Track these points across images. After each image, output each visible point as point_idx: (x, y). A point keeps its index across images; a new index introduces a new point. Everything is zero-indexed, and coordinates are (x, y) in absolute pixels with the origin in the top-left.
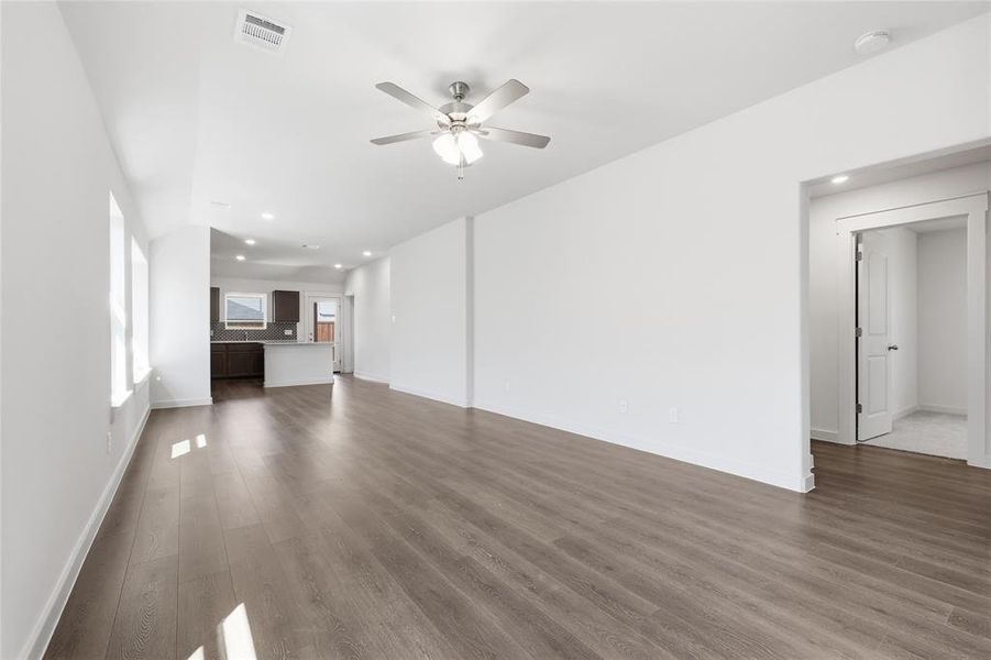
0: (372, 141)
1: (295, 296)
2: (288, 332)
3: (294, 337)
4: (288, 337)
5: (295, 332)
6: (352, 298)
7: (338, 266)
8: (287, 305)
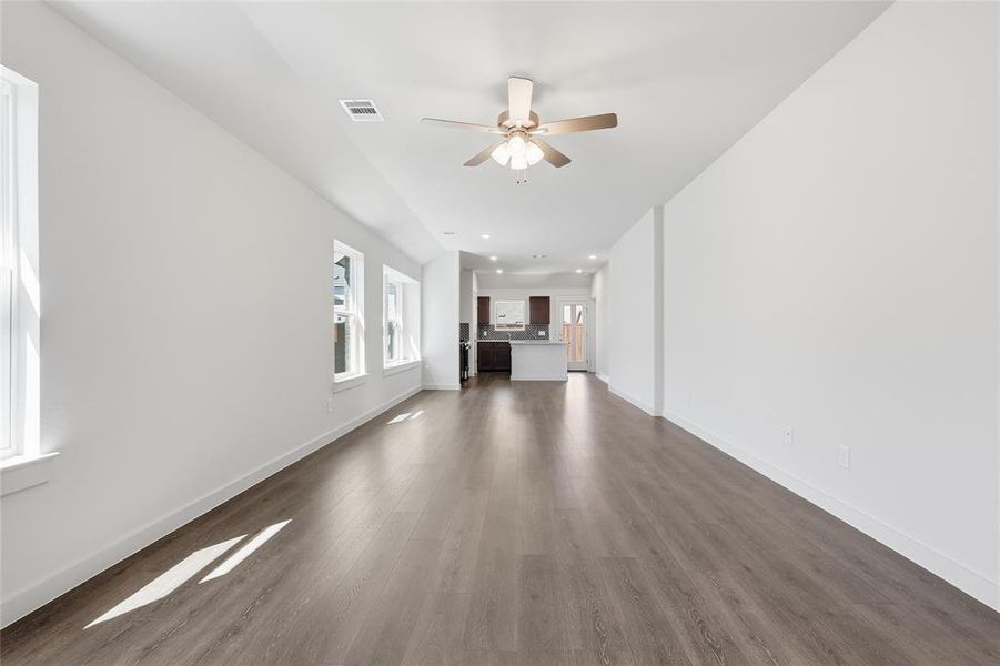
0: (465, 165)
1: (546, 300)
2: (542, 333)
3: (547, 337)
4: (541, 338)
5: (547, 334)
6: (594, 300)
7: (579, 271)
8: (540, 309)
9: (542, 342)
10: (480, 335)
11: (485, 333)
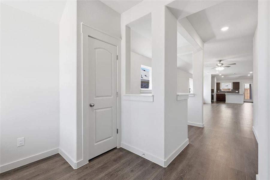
5: (239, 92)
9: (237, 94)
10: (217, 92)
11: (219, 91)
